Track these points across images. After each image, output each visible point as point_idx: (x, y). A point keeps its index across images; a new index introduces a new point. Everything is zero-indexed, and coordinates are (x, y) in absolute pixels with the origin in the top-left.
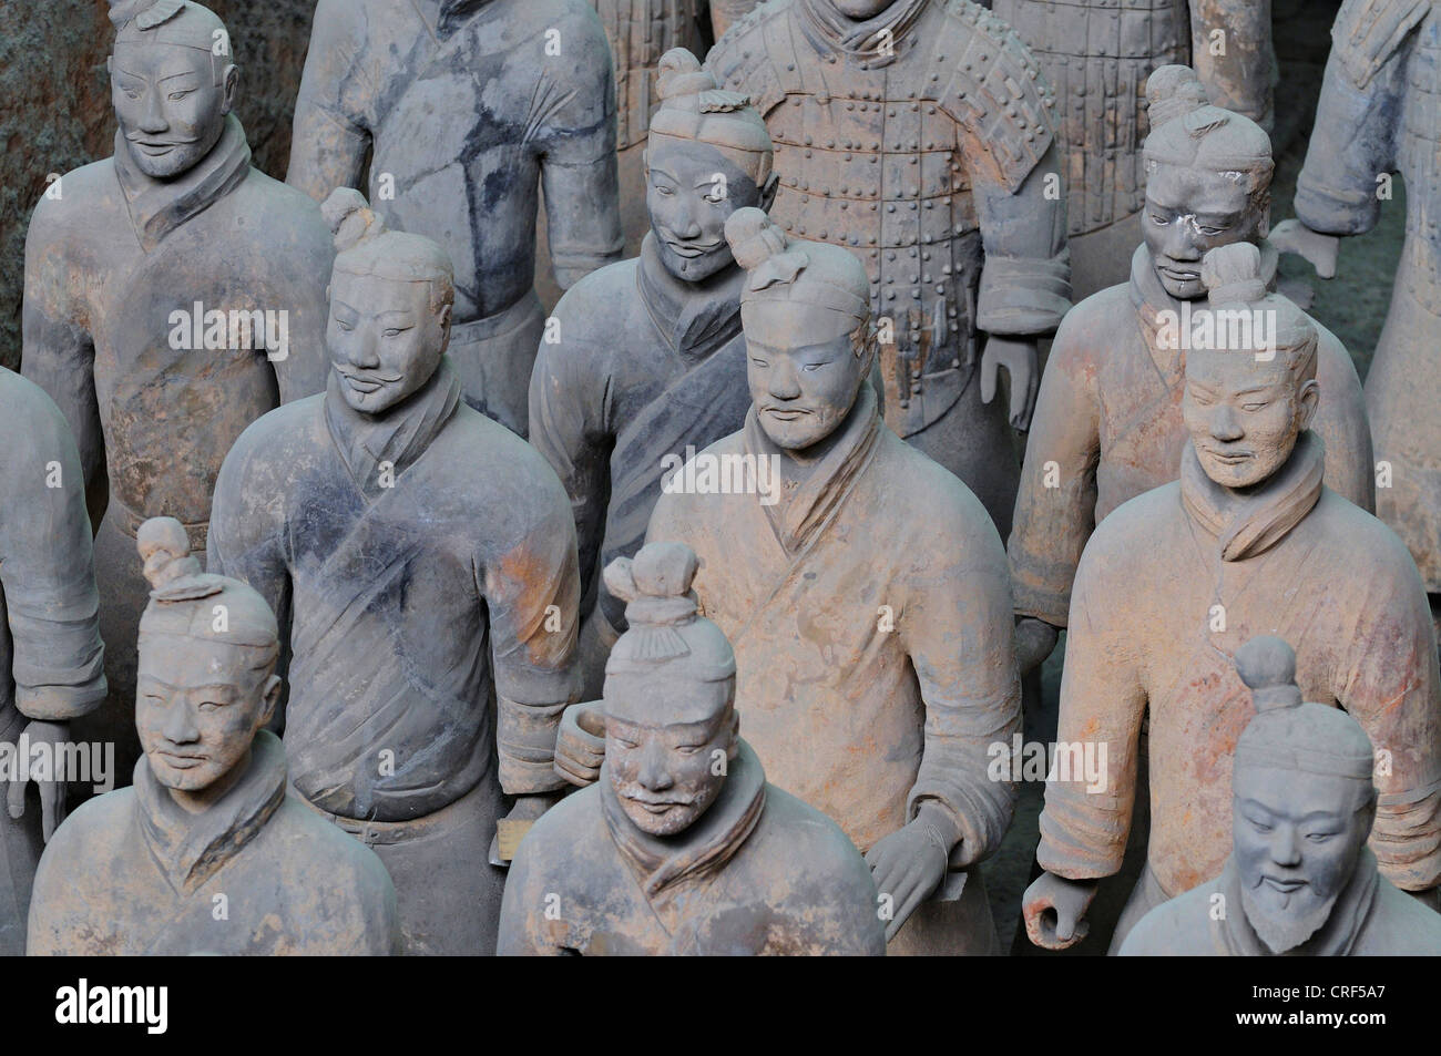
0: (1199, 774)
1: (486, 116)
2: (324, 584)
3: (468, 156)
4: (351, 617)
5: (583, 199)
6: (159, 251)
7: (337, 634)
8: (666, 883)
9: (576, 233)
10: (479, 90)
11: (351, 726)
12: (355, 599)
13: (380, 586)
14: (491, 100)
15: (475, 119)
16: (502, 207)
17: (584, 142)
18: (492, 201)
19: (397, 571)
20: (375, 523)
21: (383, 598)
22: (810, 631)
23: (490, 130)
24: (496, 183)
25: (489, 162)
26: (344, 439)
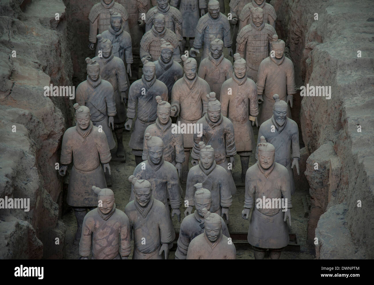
0: (236, 107)
1: (121, 46)
2: (143, 99)
3: (119, 51)
4: (147, 102)
5: (130, 54)
6: (106, 65)
7: (145, 104)
8: (214, 127)
9: (129, 57)
10: (120, 44)
11: (147, 113)
12: (147, 100)
13: (150, 98)
14: (121, 45)
15: (119, 47)
16: (122, 55)
17: (130, 48)
18: (121, 55)
19: (151, 97)
20: (149, 92)
21: (150, 100)
22: (192, 98)
23: (121, 48)
24: (122, 53)
25: (121, 51)
26: (145, 84)
